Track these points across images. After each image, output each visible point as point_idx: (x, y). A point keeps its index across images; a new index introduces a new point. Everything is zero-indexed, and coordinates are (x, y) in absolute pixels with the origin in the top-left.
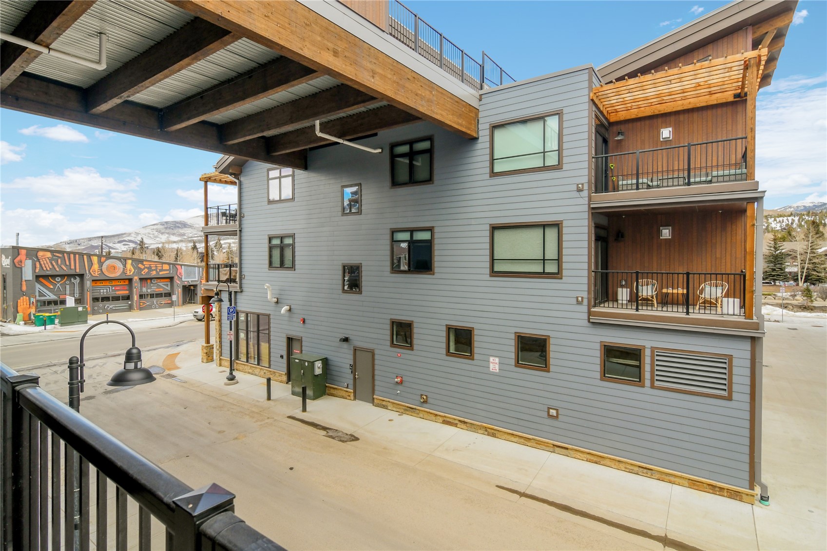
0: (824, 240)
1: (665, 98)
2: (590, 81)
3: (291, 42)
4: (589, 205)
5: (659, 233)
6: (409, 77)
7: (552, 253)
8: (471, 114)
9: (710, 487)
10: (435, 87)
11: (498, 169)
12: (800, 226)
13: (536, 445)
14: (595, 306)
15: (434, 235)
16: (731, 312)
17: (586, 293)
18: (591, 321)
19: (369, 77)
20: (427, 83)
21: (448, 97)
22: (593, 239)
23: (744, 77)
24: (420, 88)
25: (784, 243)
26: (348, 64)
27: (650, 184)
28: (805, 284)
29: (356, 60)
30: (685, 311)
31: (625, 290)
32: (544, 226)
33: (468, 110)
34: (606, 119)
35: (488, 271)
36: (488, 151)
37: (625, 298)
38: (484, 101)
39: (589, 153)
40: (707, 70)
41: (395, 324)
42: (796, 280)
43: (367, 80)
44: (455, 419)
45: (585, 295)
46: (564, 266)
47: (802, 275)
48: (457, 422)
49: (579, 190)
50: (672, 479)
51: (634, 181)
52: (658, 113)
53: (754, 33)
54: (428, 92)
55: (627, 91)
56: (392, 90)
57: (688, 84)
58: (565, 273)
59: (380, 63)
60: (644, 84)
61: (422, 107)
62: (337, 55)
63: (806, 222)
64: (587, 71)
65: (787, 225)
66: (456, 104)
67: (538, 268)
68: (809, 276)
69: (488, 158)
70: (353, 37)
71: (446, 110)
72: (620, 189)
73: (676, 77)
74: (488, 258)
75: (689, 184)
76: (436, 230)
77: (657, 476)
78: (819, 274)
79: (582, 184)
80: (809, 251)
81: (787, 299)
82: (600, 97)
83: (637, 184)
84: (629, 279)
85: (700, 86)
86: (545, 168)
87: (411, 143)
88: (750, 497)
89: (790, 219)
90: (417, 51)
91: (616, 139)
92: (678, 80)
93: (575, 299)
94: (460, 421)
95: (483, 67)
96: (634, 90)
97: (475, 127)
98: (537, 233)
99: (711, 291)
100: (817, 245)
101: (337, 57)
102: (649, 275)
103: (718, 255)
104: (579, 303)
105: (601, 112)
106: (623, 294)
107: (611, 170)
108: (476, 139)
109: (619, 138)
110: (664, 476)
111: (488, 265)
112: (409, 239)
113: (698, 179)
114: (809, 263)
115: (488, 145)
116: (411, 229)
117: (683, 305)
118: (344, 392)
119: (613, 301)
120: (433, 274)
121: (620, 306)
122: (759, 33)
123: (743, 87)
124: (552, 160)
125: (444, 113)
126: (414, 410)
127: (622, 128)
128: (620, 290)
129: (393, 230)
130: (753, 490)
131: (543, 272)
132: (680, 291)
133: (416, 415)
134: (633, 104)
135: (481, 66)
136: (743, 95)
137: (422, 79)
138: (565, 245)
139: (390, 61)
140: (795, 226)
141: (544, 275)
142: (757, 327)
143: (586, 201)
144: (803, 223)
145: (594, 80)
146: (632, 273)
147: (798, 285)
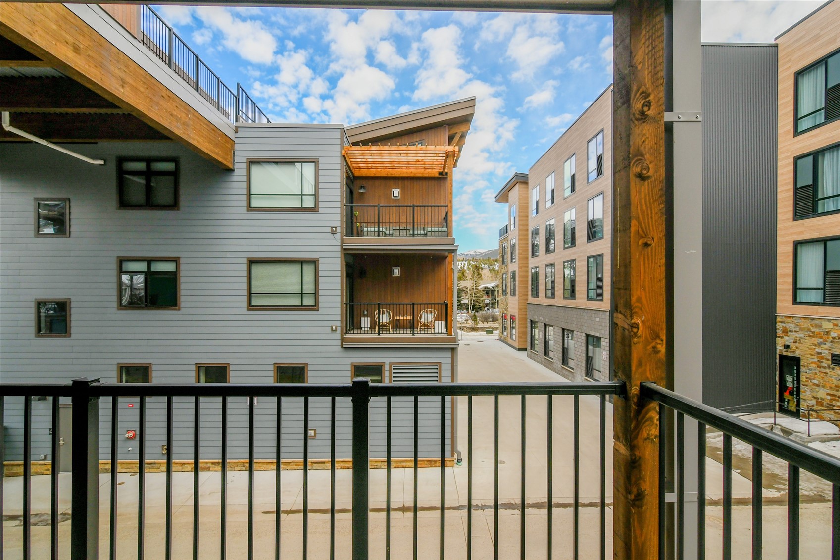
0: (482, 279)
1: (396, 165)
2: (342, 138)
3: (16, 22)
4: (342, 246)
5: (391, 272)
6: (164, 95)
7: (309, 287)
8: (227, 145)
9: (429, 462)
10: (192, 111)
11: (255, 203)
12: (468, 269)
13: (295, 467)
14: (346, 333)
15: (179, 267)
16: (440, 331)
17: (340, 322)
18: (344, 346)
19: (117, 86)
20: (183, 104)
21: (204, 124)
22: (344, 276)
23: (445, 162)
24: (175, 108)
25: (461, 281)
26: (92, 66)
27: (387, 232)
28: (473, 312)
29: (102, 63)
30: (412, 332)
31: (366, 319)
32: (302, 262)
33: (224, 140)
34: (352, 173)
35: (245, 305)
36: (245, 185)
37: (366, 326)
38: (240, 134)
39: (341, 201)
40: (424, 152)
41: (124, 369)
42: (467, 309)
43: (116, 88)
44: (207, 463)
45: (338, 324)
46: (321, 299)
47: (471, 305)
48: (209, 465)
49: (333, 233)
50: (404, 464)
51: (376, 229)
52: (390, 176)
53: (449, 131)
54: (184, 115)
55: (370, 155)
56: (145, 105)
57: (412, 159)
58: (321, 305)
59: (131, 72)
60: (383, 152)
61: (178, 130)
62: (78, 52)
63: (471, 266)
64: (339, 130)
65: (461, 268)
66: (213, 132)
67: (296, 301)
68: (474, 306)
69: (244, 191)
70: (99, 36)
71: (203, 136)
72: (366, 234)
73: (405, 152)
74: (245, 292)
75: (413, 235)
76: (182, 261)
77: (394, 465)
78: (480, 305)
79: (336, 228)
80: (474, 288)
81: (463, 323)
82: (349, 155)
83: (379, 231)
84: (370, 309)
85: (419, 162)
86: (302, 210)
87: (149, 161)
88: (451, 462)
89: (463, 263)
90: (172, 68)
91: (360, 191)
92: (405, 155)
93: (330, 329)
94: (213, 464)
95: (238, 99)
96: (375, 155)
97: (231, 158)
98: (296, 269)
99: (427, 317)
100: (478, 283)
101: (79, 54)
102: (387, 306)
103: (430, 290)
104: (334, 331)
105: (349, 167)
106: (366, 322)
107: (355, 217)
108: (232, 170)
109: (362, 191)
110: (399, 464)
111: (245, 299)
112: (146, 270)
113: (419, 232)
114: (474, 297)
115: (244, 179)
116: (149, 259)
117: (410, 329)
118: (39, 467)
119: (357, 329)
120: (179, 310)
121: (363, 332)
122: (452, 132)
123: (444, 168)
124: (309, 203)
125: (201, 140)
126: (152, 465)
127: (364, 183)
128: (362, 319)
129: (123, 259)
130: (453, 457)
131: (301, 304)
132: (409, 318)
133: (155, 470)
134: (373, 165)
135: (236, 97)
136: (444, 174)
137: (177, 100)
138: (321, 280)
139: (142, 72)
140: (465, 269)
141: (302, 307)
142: (454, 340)
143: (338, 242)
144: (470, 267)
145: (345, 139)
146: (375, 304)
147: (468, 312)
